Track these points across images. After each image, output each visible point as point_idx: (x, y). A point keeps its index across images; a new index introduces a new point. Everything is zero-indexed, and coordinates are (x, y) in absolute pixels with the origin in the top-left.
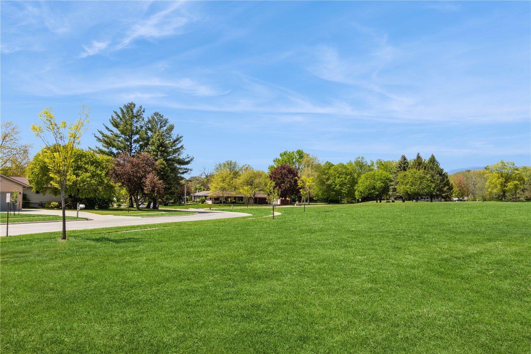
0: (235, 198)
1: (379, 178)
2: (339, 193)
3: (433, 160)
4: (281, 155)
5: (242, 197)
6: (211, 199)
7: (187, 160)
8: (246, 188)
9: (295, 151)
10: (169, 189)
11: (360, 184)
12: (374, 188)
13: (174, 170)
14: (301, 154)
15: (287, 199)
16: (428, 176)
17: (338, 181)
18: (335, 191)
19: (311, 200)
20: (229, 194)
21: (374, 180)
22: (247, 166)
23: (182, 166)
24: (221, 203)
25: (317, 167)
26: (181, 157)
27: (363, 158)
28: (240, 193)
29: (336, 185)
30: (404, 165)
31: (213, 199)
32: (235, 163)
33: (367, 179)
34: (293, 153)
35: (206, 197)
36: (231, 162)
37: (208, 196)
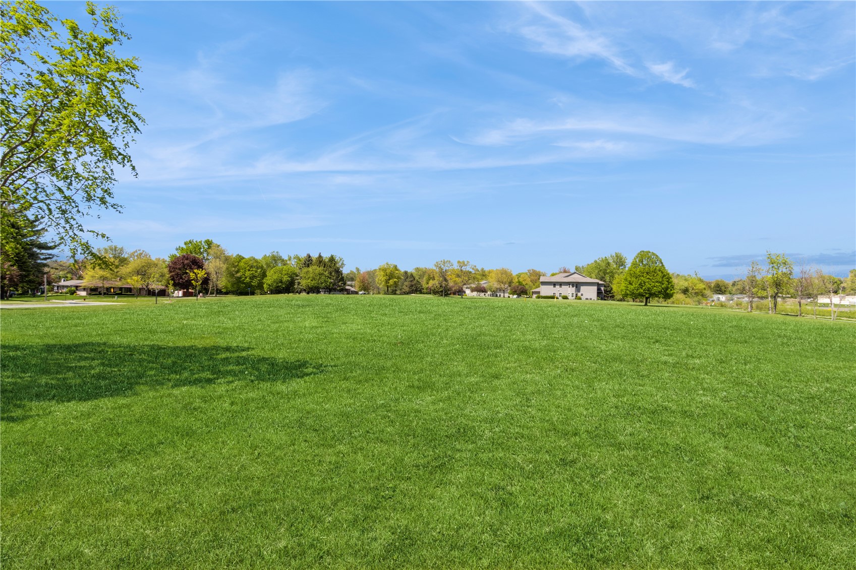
0: (121, 289)
1: (286, 272)
2: (249, 285)
3: (332, 259)
4: (185, 244)
5: (130, 288)
6: (84, 289)
7: (52, 244)
8: (135, 278)
9: (203, 240)
10: (26, 276)
11: (268, 278)
12: (281, 282)
13: (34, 256)
14: (209, 243)
15: (190, 290)
16: (326, 273)
17: (248, 273)
18: (244, 283)
19: (219, 292)
20: (112, 284)
21: (282, 274)
22: (141, 252)
23: (43, 251)
24: (100, 294)
25: (227, 259)
26: (42, 240)
27: (277, 252)
28: (128, 283)
29: (246, 278)
30: (308, 262)
31: (89, 290)
32: (122, 249)
33: (275, 273)
34: (201, 242)
35: (77, 287)
36: (116, 248)
37: (80, 286)
